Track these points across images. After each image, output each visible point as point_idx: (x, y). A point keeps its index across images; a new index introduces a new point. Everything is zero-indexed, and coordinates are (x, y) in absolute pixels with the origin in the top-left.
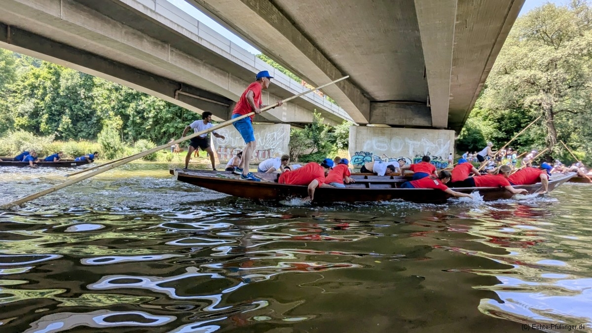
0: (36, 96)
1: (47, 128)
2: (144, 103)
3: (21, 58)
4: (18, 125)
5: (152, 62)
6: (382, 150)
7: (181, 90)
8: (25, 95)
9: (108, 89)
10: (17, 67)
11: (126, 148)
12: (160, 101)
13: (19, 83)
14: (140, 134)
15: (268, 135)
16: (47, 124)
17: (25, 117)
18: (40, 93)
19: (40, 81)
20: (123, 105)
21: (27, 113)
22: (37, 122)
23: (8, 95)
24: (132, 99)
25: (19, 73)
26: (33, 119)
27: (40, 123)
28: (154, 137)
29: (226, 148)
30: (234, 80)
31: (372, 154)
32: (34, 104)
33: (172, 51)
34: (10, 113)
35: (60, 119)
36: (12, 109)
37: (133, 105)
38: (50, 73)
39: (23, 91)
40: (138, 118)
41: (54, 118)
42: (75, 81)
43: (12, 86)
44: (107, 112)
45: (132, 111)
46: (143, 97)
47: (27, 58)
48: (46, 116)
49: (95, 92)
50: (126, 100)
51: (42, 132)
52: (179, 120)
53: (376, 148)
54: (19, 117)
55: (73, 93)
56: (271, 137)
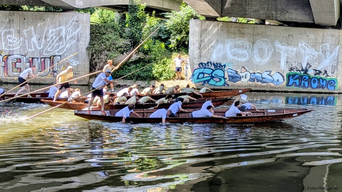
6: (239, 59)
15: (50, 31)
31: (225, 66)
53: (231, 56)
56: (56, 35)
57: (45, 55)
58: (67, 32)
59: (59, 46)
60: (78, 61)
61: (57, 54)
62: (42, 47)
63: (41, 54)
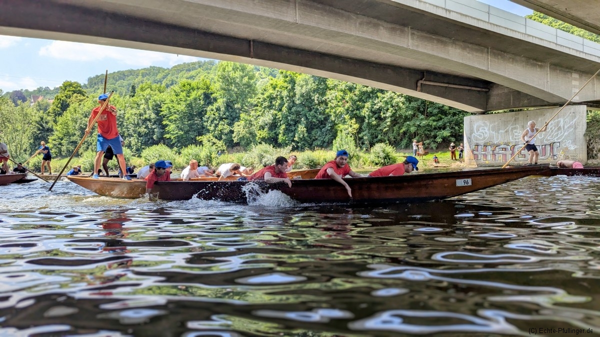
0: (274, 107)
1: (284, 139)
2: (381, 101)
3: (260, 71)
4: (259, 138)
5: (390, 52)
7: (423, 79)
8: (265, 107)
9: (341, 91)
10: (256, 80)
11: (361, 154)
12: (398, 96)
13: (260, 96)
14: (377, 137)
16: (284, 135)
17: (266, 129)
18: (277, 104)
19: (278, 91)
20: (358, 105)
21: (267, 125)
22: (275, 133)
23: (251, 109)
24: (366, 98)
25: (259, 85)
26: (272, 131)
27: (278, 135)
28: (393, 139)
29: (485, 146)
30: (495, 55)
32: (273, 115)
33: (413, 34)
34: (253, 127)
35: (296, 129)
36: (254, 123)
37: (368, 104)
38: (286, 81)
39: (262, 104)
40: (374, 119)
41: (291, 128)
42: (309, 87)
43: (254, 100)
44: (341, 116)
45: (367, 111)
46: (379, 94)
47: (265, 70)
48: (283, 127)
49: (330, 95)
50: (360, 100)
51: (280, 143)
52: (422, 117)
54: (260, 130)
55: (307, 99)
56: (555, 126)
57: (545, 142)
58: (565, 122)
59: (558, 135)
60: (576, 145)
61: (556, 141)
62: (543, 136)
63: (542, 142)
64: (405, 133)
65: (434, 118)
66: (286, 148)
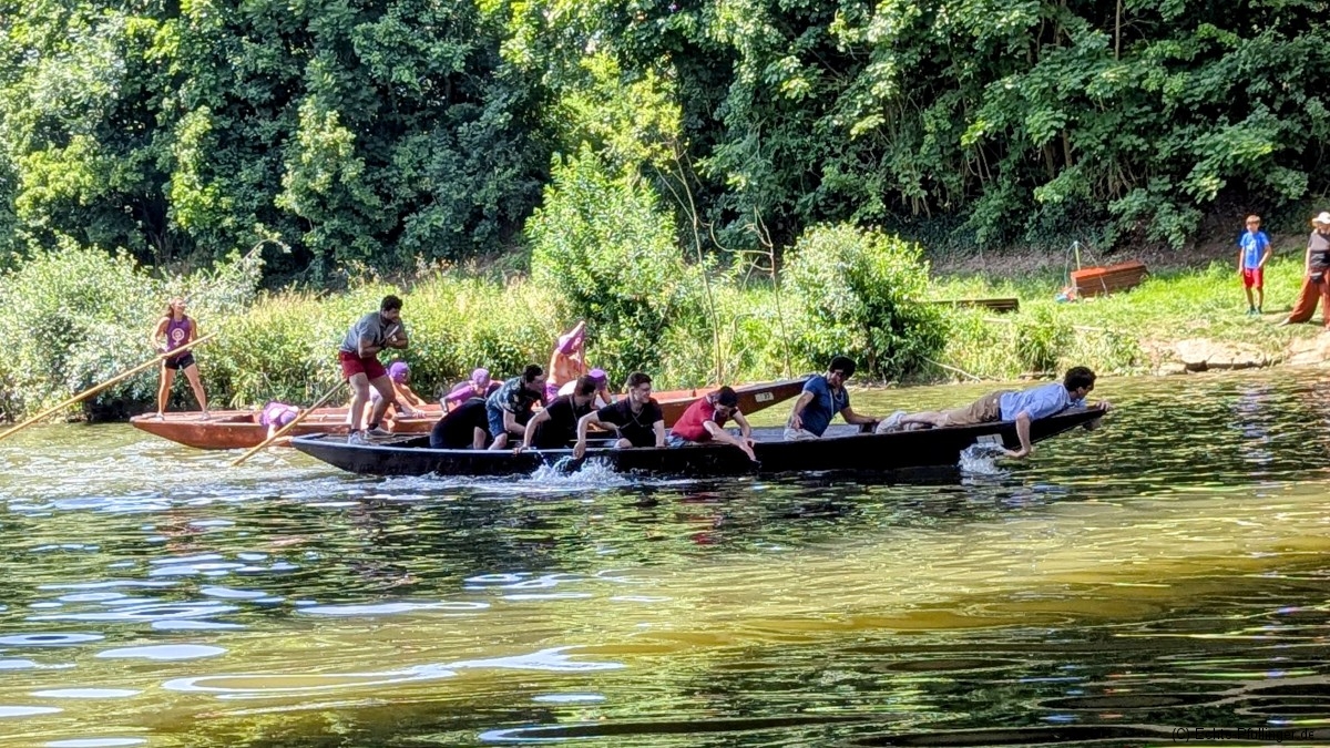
1: (207, 200)
16: (206, 176)
17: (78, 143)
21: (84, 111)
22: (146, 165)
26: (123, 154)
27: (164, 178)
32: (122, 47)
35: (283, 134)
41: (248, 132)
48: (196, 124)
51: (182, 234)
54: (44, 146)
64: (993, 148)
65: (1169, 47)
66: (226, 271)
